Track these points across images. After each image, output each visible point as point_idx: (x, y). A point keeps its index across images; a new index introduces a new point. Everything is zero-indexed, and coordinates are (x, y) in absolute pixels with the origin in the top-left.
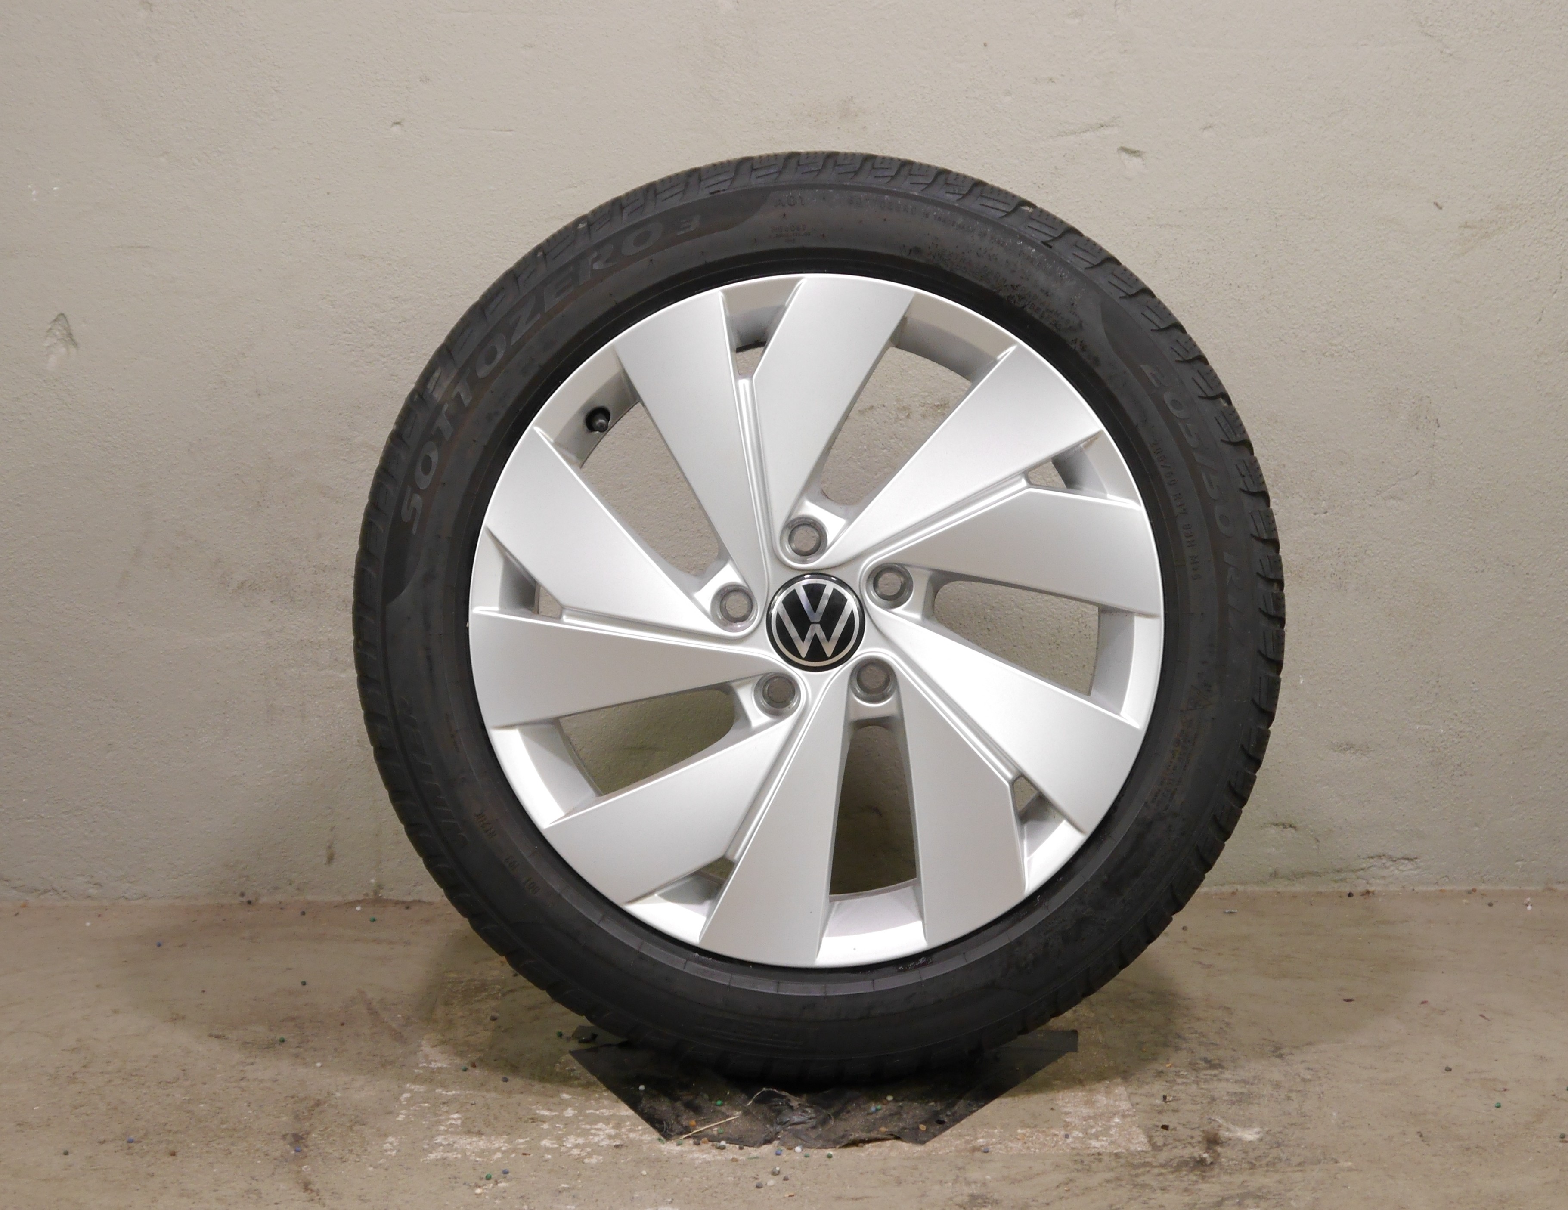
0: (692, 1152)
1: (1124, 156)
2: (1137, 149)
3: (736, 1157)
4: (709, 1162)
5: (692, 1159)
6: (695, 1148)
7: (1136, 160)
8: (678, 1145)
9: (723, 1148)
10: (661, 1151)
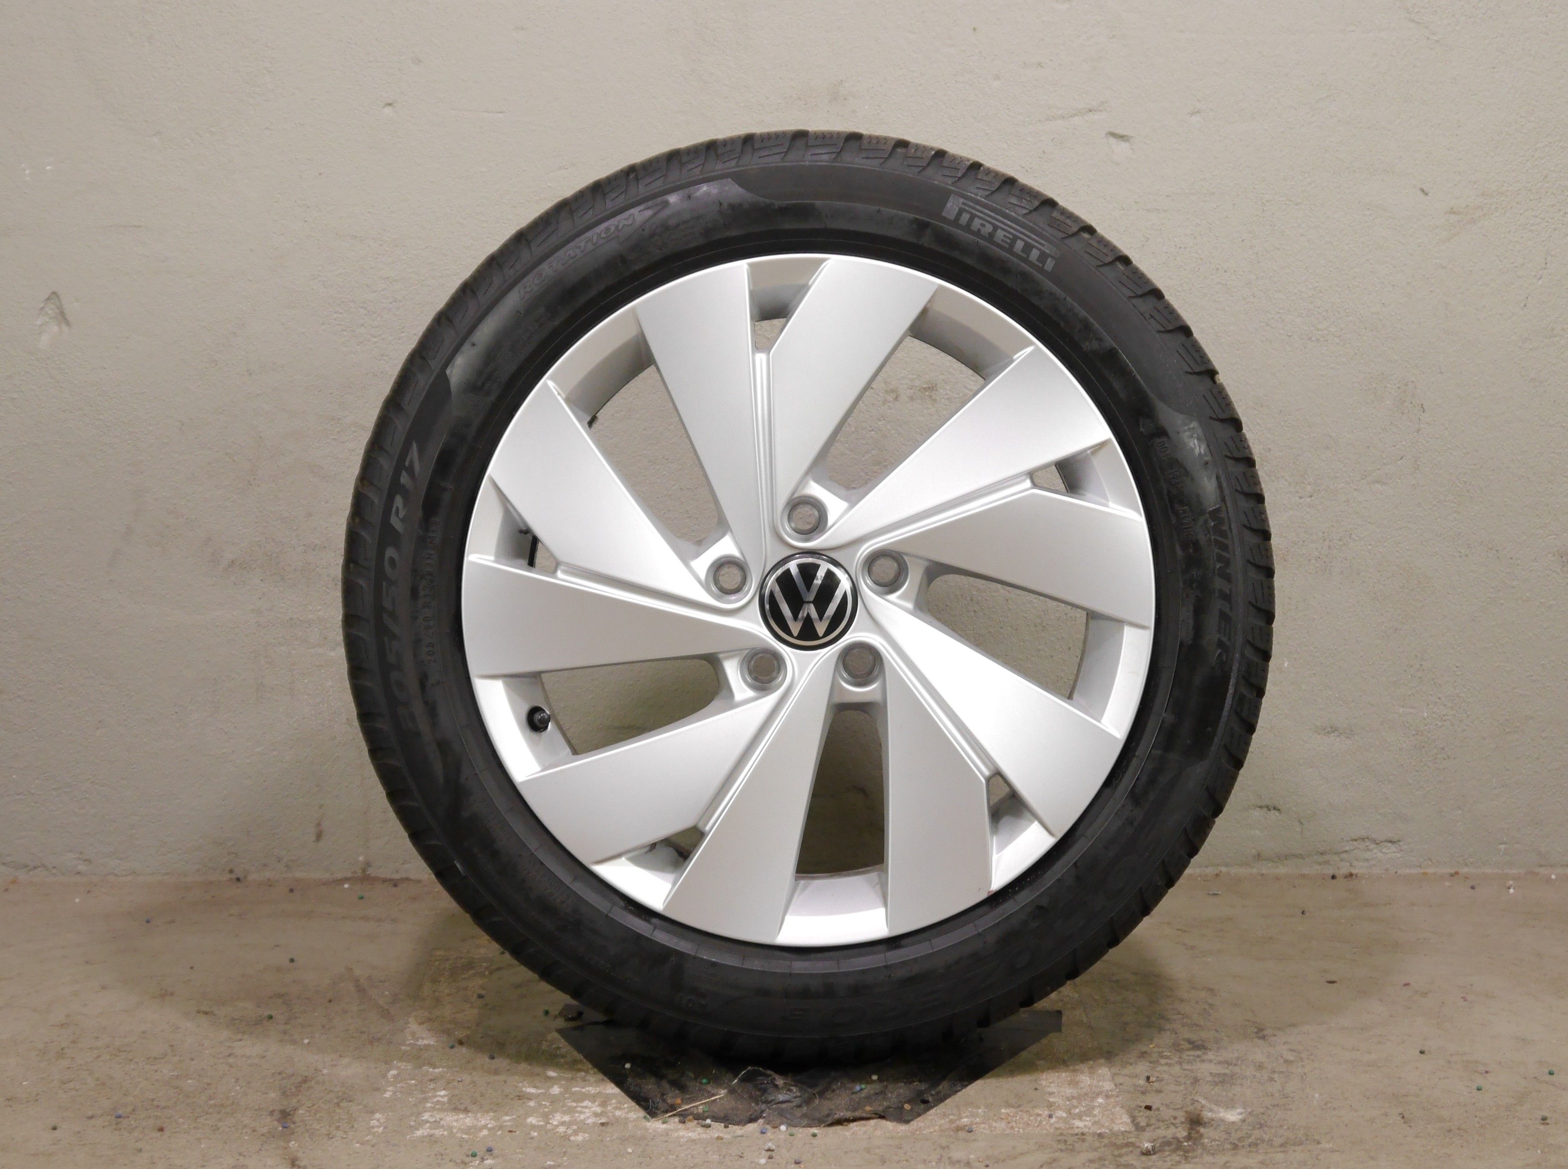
0: (677, 1130)
1: (1112, 140)
2: (1125, 133)
3: (721, 1135)
4: (694, 1140)
5: (678, 1137)
6: (681, 1126)
7: (1124, 145)
8: (664, 1123)
9: (709, 1126)
10: (646, 1129)
